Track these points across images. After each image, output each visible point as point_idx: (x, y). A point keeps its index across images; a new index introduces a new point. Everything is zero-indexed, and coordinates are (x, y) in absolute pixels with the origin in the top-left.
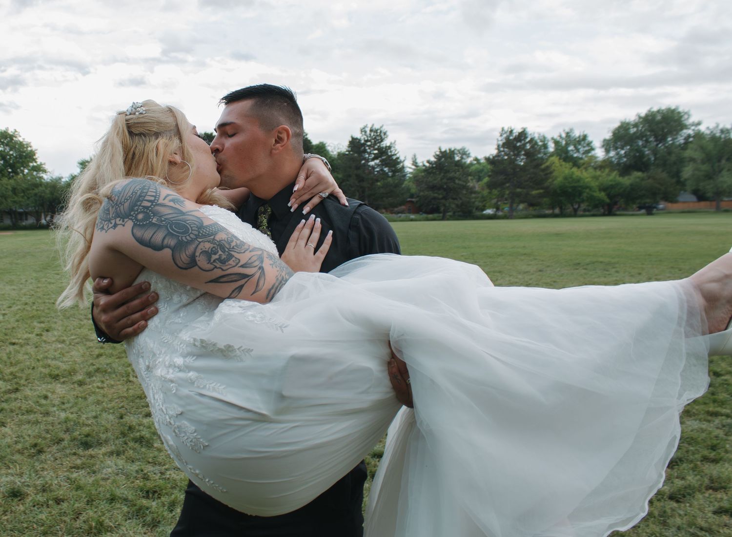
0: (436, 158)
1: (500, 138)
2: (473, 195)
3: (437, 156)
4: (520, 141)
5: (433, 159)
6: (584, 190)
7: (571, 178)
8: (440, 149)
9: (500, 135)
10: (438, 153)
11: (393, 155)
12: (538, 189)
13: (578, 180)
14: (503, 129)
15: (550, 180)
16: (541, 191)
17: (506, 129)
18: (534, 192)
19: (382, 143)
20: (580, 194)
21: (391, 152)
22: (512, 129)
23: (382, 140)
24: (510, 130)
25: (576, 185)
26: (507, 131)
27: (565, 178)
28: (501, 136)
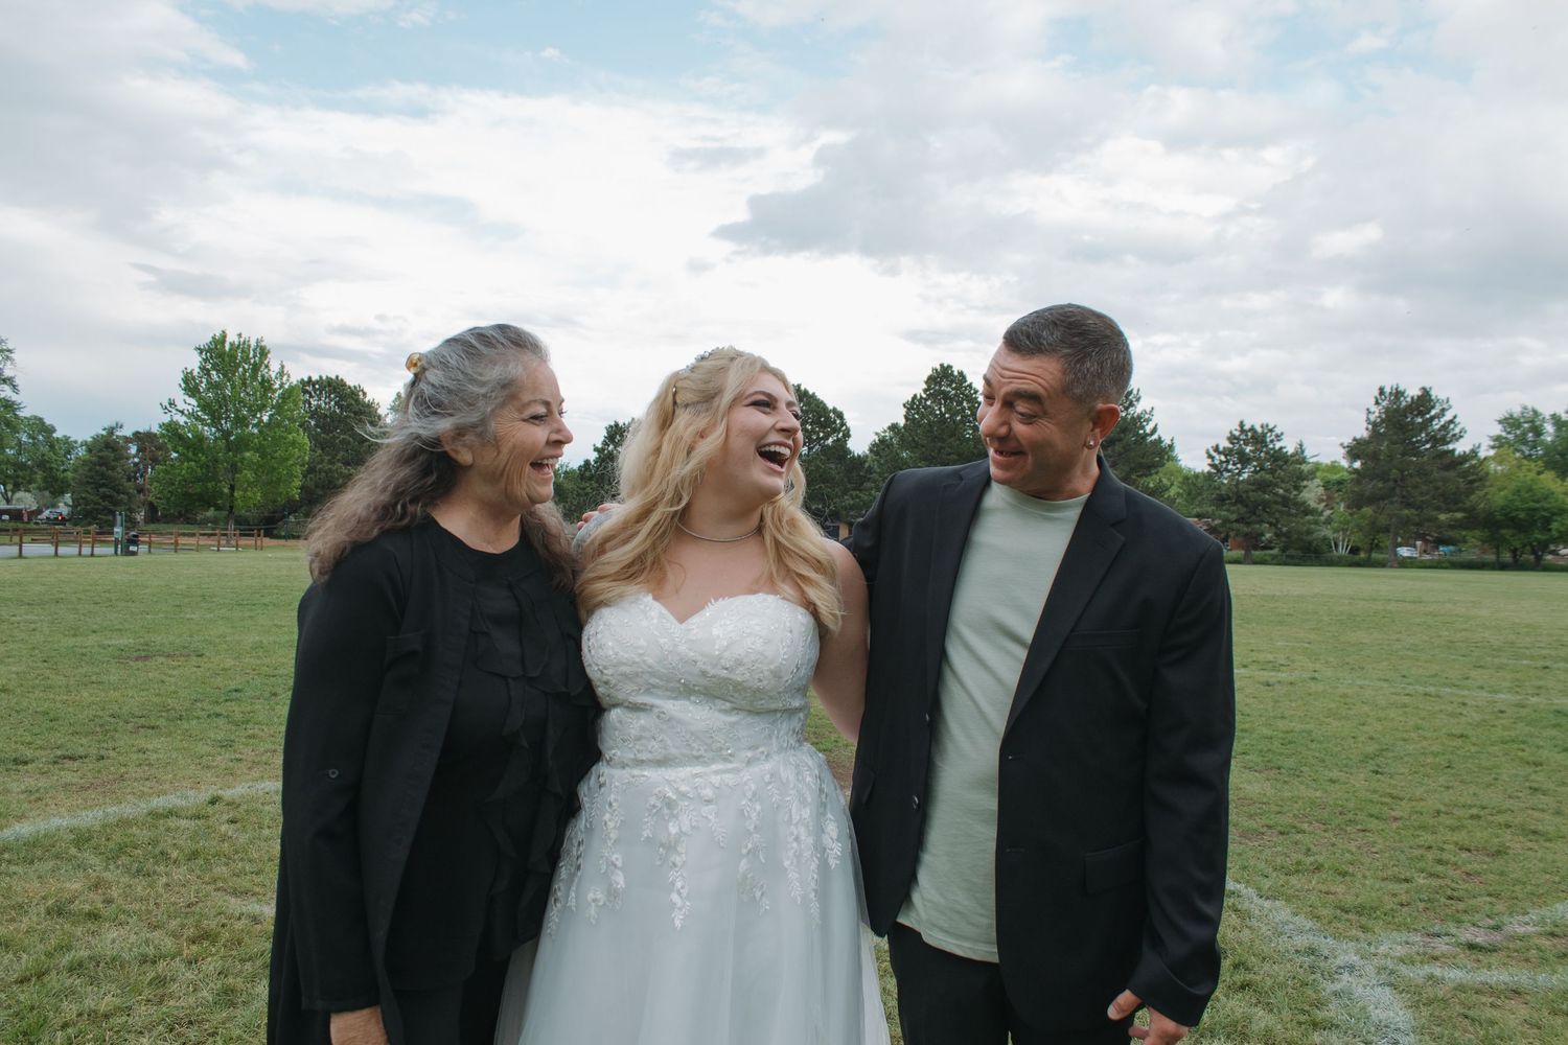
0: (1233, 443)
1: (1374, 408)
2: (1309, 518)
3: (1232, 438)
4: (1421, 414)
5: (1224, 444)
6: (1555, 518)
7: (1530, 490)
8: (1242, 425)
9: (1373, 401)
10: (1237, 433)
11: (1147, 435)
12: (1449, 510)
13: (1546, 497)
14: (1382, 391)
15: (1480, 493)
16: (1459, 515)
17: (1387, 390)
18: (1443, 517)
19: (1131, 410)
20: (1547, 521)
21: (1143, 428)
22: (1401, 388)
23: (1131, 405)
24: (1394, 391)
25: (1538, 505)
26: (1391, 393)
27: (1518, 492)
28: (1377, 403)
